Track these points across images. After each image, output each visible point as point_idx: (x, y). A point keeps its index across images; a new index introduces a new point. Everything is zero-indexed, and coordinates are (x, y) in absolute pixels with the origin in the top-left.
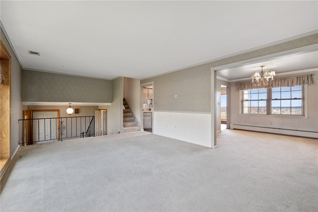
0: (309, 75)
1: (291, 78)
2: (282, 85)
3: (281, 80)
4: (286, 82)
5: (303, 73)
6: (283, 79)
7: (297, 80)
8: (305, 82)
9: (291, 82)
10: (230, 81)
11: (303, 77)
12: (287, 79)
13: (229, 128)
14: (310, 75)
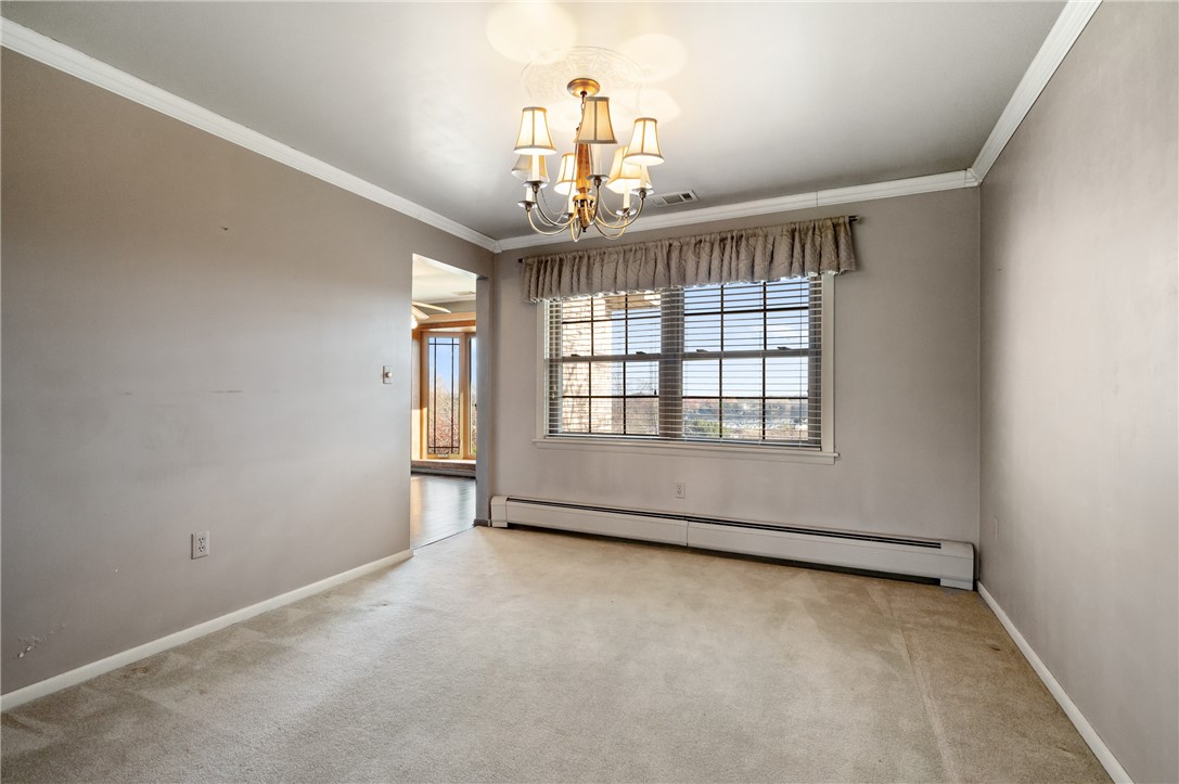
0: (841, 221)
1: (766, 236)
2: (725, 274)
3: (723, 240)
4: (743, 256)
5: (818, 209)
6: (729, 240)
7: (793, 246)
8: (825, 261)
9: (764, 254)
10: (498, 246)
11: (817, 232)
12: (747, 240)
13: (486, 518)
14: (847, 220)
